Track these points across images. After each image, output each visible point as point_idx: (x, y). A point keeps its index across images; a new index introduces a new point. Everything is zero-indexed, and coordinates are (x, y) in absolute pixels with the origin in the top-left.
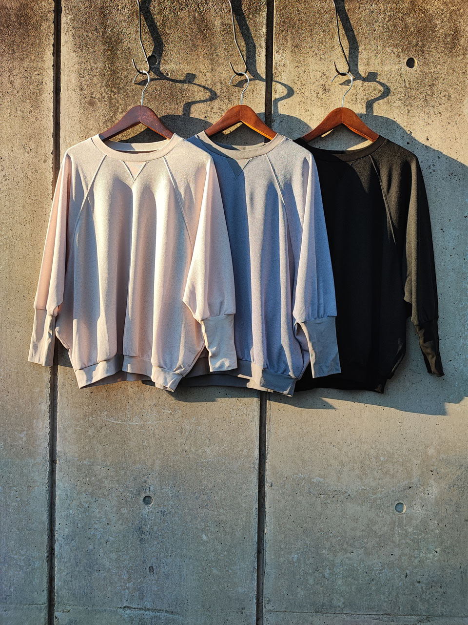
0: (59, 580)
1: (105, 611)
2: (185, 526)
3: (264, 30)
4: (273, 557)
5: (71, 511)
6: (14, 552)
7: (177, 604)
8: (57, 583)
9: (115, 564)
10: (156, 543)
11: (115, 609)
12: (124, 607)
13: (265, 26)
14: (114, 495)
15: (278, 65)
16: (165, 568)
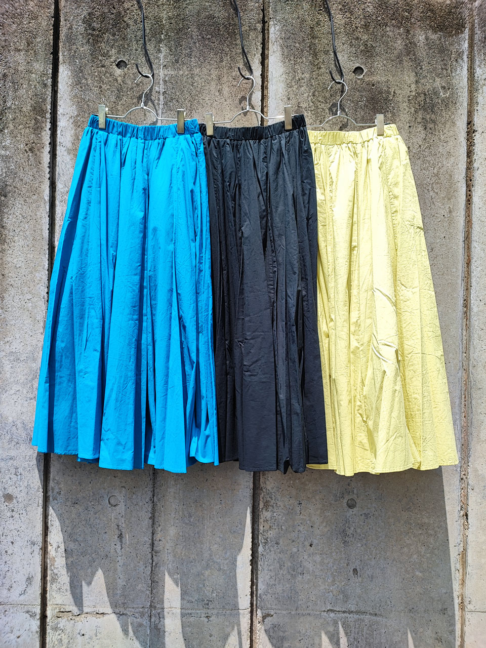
0: (263, 585)
1: (309, 614)
2: (389, 529)
3: (466, 45)
4: (475, 558)
5: (275, 514)
6: (218, 556)
7: (380, 606)
8: (261, 587)
9: (318, 566)
10: (360, 545)
11: (319, 613)
12: (328, 611)
13: (467, 42)
14: (317, 498)
15: (479, 79)
16: (369, 570)
